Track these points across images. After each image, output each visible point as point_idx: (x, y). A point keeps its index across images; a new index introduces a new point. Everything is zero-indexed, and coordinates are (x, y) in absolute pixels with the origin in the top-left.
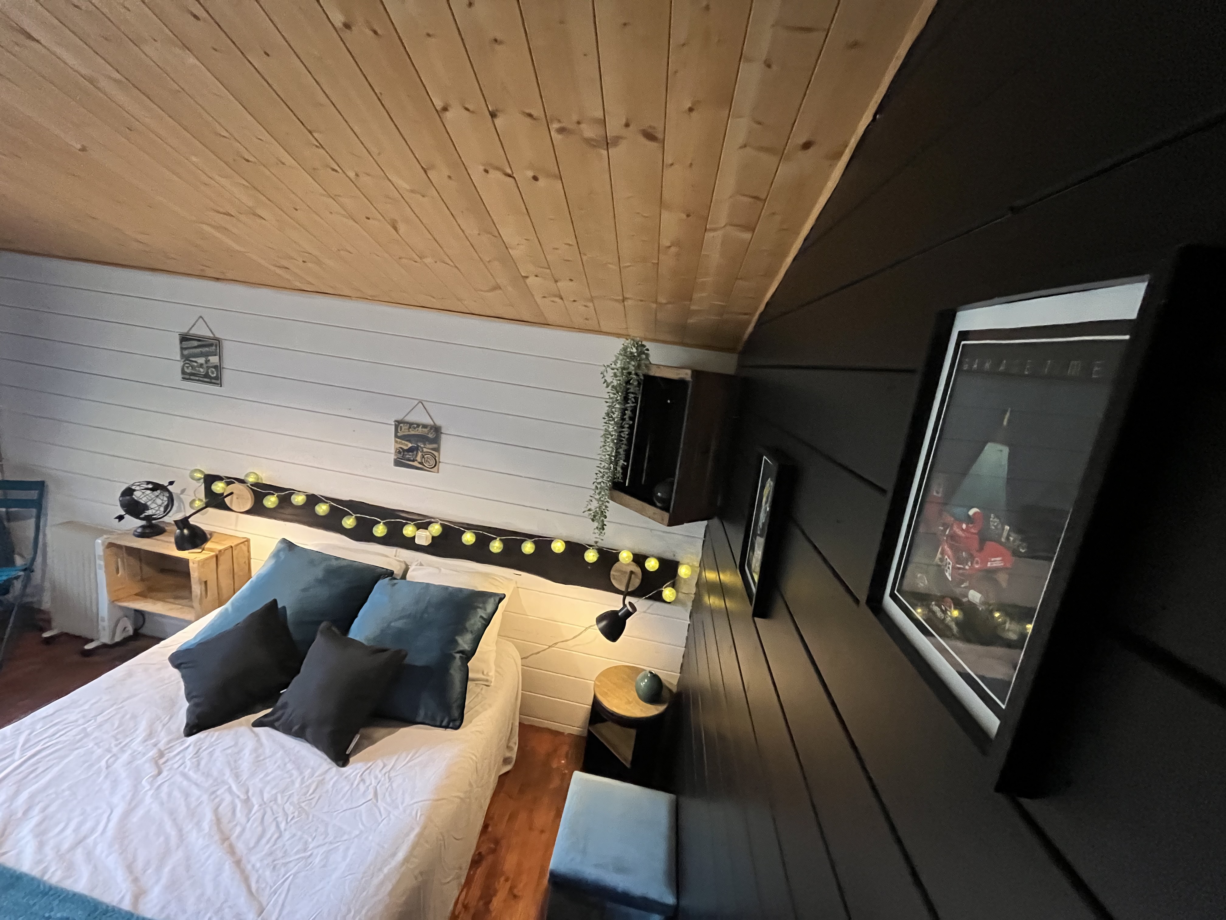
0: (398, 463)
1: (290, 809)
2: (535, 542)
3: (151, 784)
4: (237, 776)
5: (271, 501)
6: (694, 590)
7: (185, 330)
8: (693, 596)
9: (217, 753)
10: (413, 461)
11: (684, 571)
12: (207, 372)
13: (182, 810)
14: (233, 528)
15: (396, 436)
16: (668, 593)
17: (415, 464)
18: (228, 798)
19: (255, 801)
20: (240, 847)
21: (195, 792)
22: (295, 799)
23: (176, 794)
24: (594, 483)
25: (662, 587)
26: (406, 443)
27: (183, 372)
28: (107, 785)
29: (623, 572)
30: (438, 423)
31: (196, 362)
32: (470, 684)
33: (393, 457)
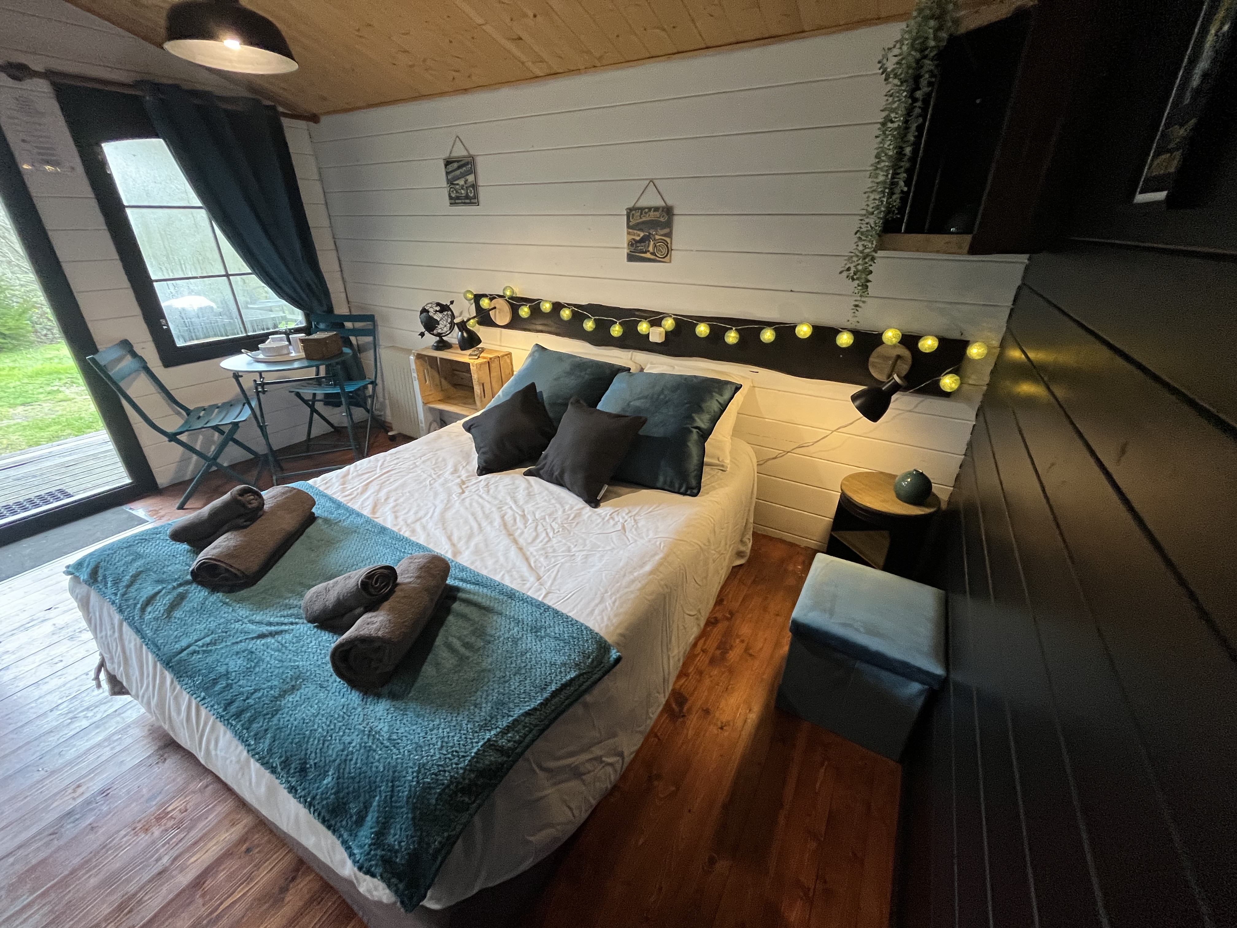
0: (631, 258)
1: (555, 526)
2: (776, 330)
3: (459, 497)
4: (516, 502)
5: (524, 312)
6: (987, 379)
7: (446, 155)
8: (985, 388)
9: (500, 487)
10: (645, 252)
11: (975, 351)
12: (467, 193)
13: (480, 515)
14: (498, 343)
15: (629, 227)
16: (948, 382)
17: (648, 255)
18: (510, 512)
19: (530, 518)
20: (521, 541)
21: (487, 505)
22: (559, 521)
23: (475, 504)
24: (856, 233)
25: (940, 375)
26: (639, 232)
27: (451, 198)
28: (431, 494)
29: (886, 358)
30: (670, 203)
31: (458, 184)
32: (706, 469)
33: (626, 251)
